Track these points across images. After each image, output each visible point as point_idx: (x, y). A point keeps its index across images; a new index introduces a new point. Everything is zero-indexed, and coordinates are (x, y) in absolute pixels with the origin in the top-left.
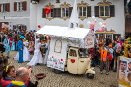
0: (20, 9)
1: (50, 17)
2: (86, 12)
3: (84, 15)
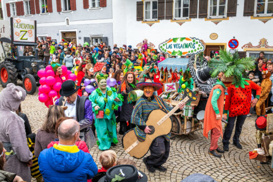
0: (94, 5)
1: (151, 19)
2: (226, 5)
3: (221, 12)
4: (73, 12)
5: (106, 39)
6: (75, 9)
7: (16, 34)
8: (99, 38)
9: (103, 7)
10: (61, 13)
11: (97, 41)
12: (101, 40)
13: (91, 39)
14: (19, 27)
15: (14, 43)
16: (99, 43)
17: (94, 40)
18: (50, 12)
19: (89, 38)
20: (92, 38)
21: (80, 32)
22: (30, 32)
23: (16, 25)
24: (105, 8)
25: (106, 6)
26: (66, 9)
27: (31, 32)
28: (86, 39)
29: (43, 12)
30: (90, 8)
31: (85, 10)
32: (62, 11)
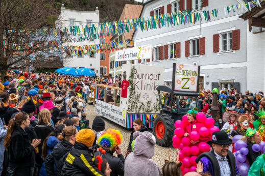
4: (201, 56)
5: (238, 84)
6: (203, 53)
7: (177, 82)
8: (229, 83)
9: (236, 50)
10: (189, 57)
11: (226, 86)
12: (232, 86)
13: (220, 85)
14: (181, 73)
15: (175, 92)
16: (229, 89)
17: (223, 85)
18: (178, 57)
19: (217, 83)
20: (221, 83)
21: (208, 77)
22: (192, 79)
23: (178, 71)
24: (237, 51)
25: (239, 49)
26: (194, 54)
27: (194, 80)
28: (214, 85)
29: (171, 57)
30: (220, 51)
31: (215, 53)
32: (190, 55)
